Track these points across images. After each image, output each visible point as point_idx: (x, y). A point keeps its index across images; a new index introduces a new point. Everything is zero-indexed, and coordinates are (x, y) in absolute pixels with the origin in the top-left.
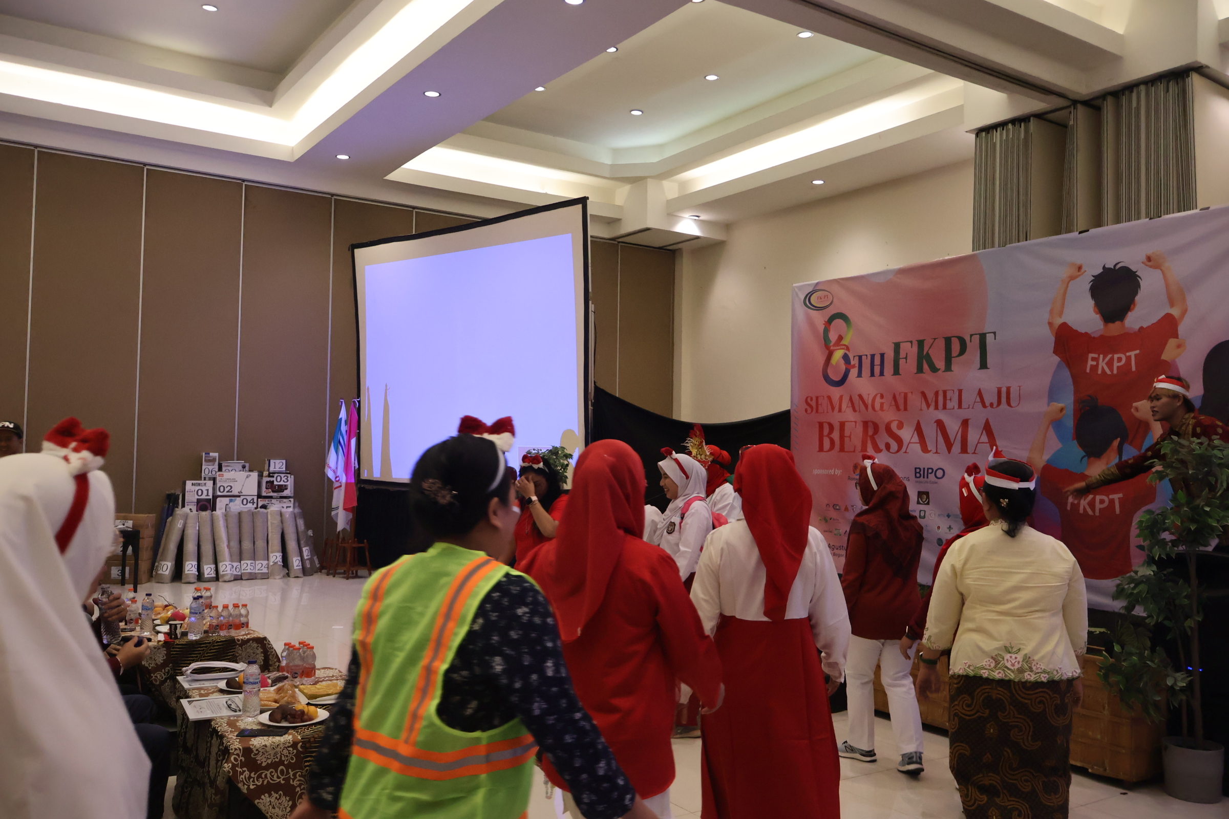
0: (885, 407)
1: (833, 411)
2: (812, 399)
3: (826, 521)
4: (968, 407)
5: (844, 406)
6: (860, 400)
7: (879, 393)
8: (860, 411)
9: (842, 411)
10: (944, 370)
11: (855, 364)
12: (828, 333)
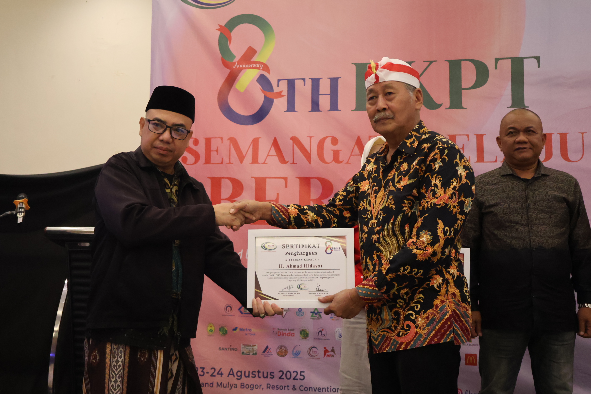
0: (343, 157)
2: (196, 142)
5: (262, 155)
6: (295, 145)
7: (330, 136)
8: (293, 163)
9: (259, 162)
10: (448, 105)
11: (281, 92)
12: (229, 42)
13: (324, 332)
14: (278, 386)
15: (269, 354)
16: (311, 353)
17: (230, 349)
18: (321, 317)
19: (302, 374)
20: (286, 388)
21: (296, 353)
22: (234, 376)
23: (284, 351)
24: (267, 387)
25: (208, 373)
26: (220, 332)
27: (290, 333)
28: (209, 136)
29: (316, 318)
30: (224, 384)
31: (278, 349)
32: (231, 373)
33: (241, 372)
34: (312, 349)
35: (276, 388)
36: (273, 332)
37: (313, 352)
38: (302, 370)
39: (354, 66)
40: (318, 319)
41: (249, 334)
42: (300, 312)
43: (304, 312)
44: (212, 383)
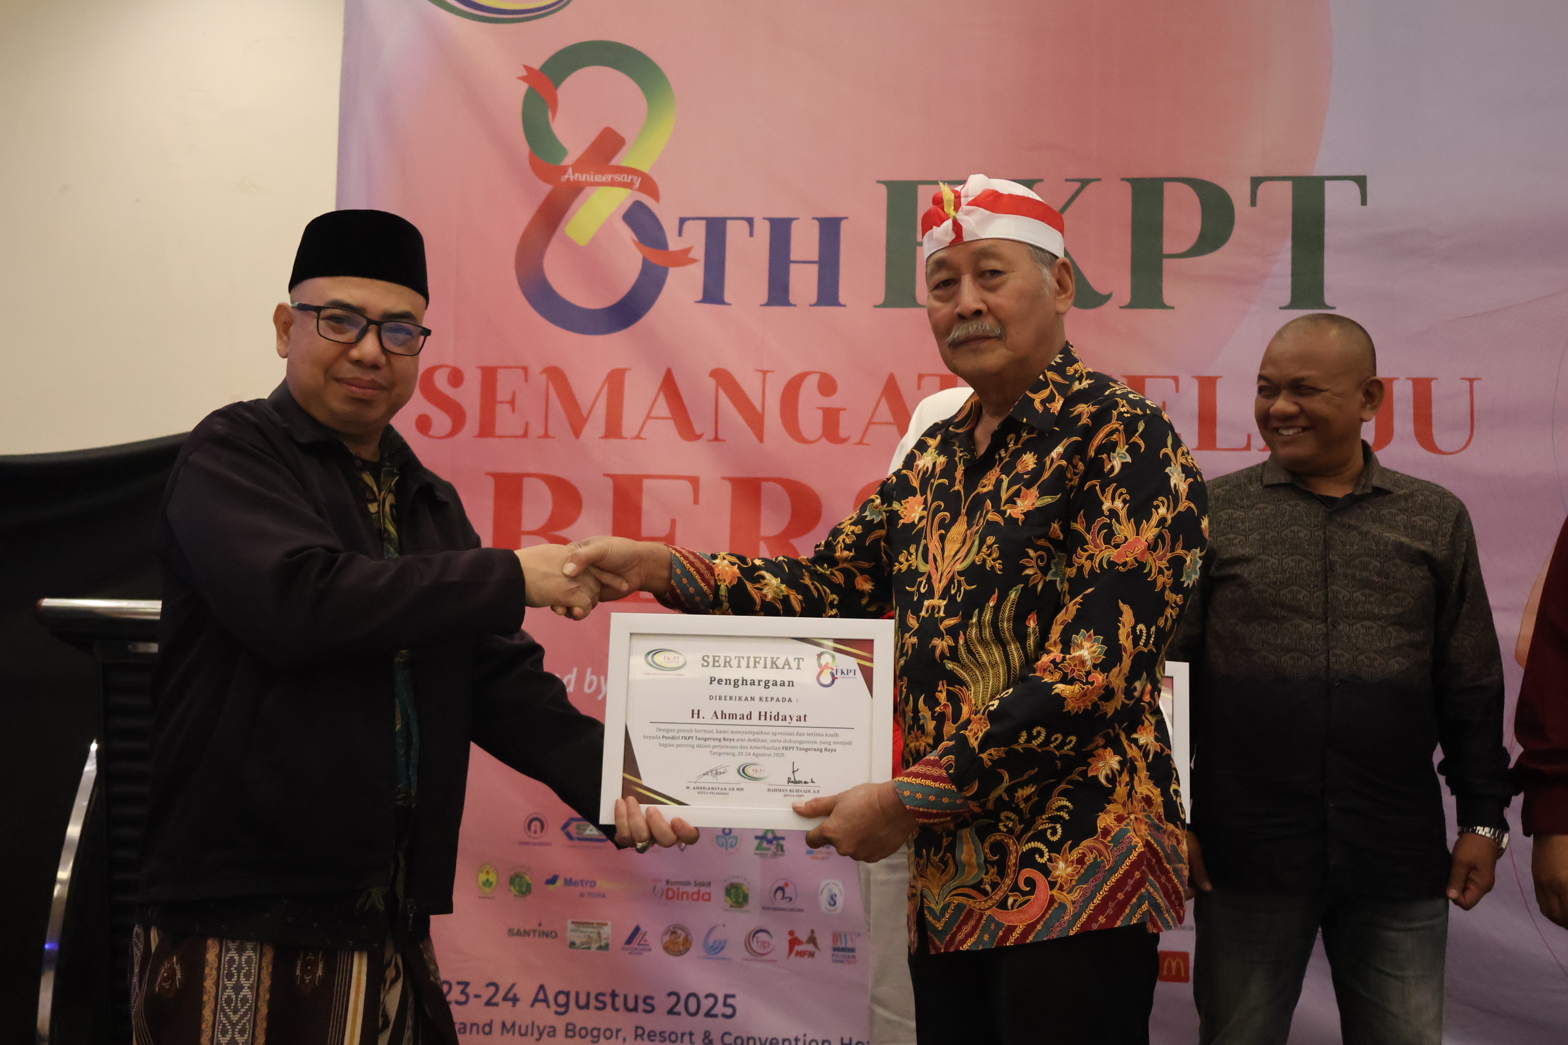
0: (848, 426)
1: (577, 433)
2: (456, 378)
3: (525, 890)
4: (1244, 444)
5: (631, 419)
6: (721, 393)
7: (817, 370)
8: (716, 439)
9: (624, 434)
10: (1127, 299)
11: (688, 250)
12: (550, 114)
13: (789, 892)
14: (664, 1032)
15: (642, 947)
16: (754, 945)
17: (537, 934)
18: (782, 850)
19: (730, 1001)
20: (687, 1038)
21: (712, 947)
22: (548, 1006)
23: (684, 939)
24: (636, 1036)
25: (477, 996)
26: (512, 889)
27: (698, 893)
28: (490, 362)
29: (770, 853)
30: (520, 1027)
31: (665, 934)
32: (540, 998)
33: (567, 994)
34: (757, 935)
35: (658, 1037)
36: (655, 889)
37: (759, 944)
38: (730, 992)
39: (883, 190)
40: (775, 855)
41: (589, 894)
42: (727, 837)
43: (736, 838)
44: (488, 1022)
